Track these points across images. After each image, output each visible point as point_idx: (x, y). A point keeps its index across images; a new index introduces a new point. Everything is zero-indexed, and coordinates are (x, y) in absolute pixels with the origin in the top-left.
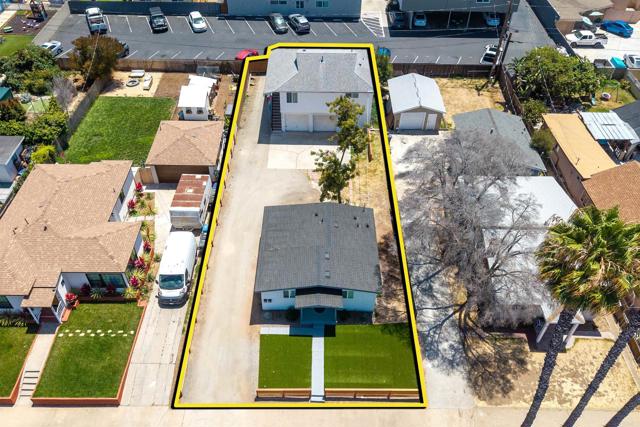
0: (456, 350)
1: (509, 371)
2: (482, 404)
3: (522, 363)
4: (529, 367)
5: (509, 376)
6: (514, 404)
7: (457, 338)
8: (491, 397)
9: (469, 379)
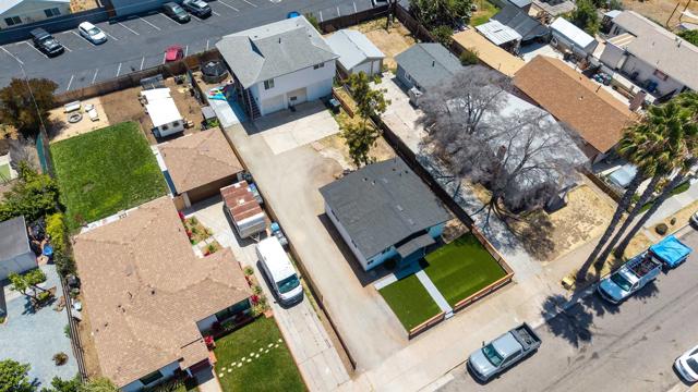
0: (508, 236)
1: (545, 234)
2: (545, 263)
3: (548, 225)
4: (554, 225)
5: (547, 237)
6: (562, 254)
7: (503, 227)
8: (547, 257)
9: (527, 251)
